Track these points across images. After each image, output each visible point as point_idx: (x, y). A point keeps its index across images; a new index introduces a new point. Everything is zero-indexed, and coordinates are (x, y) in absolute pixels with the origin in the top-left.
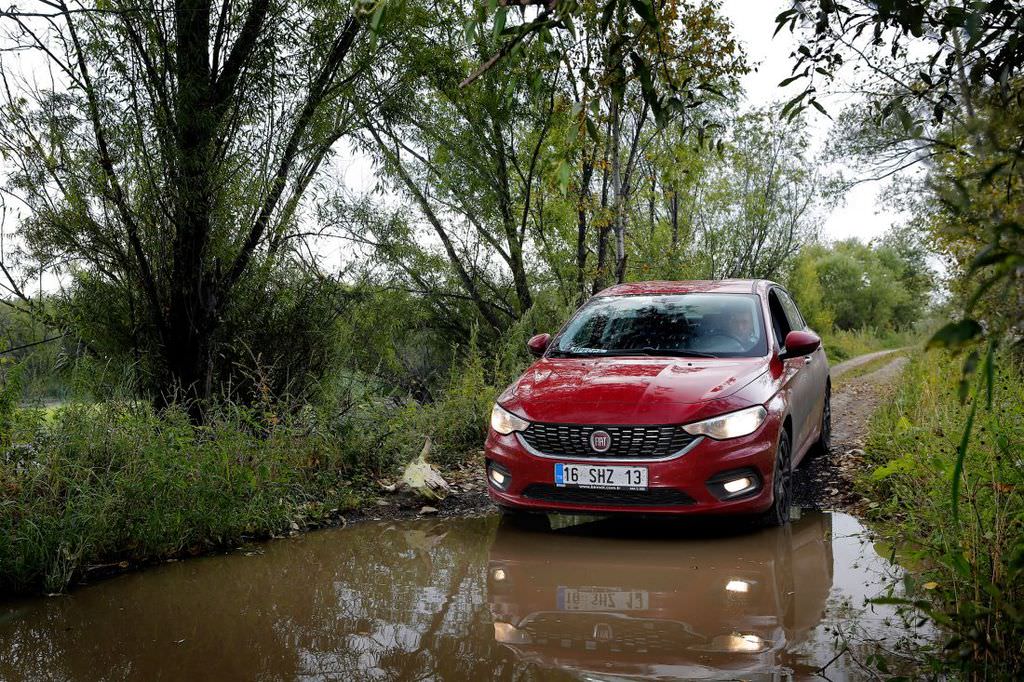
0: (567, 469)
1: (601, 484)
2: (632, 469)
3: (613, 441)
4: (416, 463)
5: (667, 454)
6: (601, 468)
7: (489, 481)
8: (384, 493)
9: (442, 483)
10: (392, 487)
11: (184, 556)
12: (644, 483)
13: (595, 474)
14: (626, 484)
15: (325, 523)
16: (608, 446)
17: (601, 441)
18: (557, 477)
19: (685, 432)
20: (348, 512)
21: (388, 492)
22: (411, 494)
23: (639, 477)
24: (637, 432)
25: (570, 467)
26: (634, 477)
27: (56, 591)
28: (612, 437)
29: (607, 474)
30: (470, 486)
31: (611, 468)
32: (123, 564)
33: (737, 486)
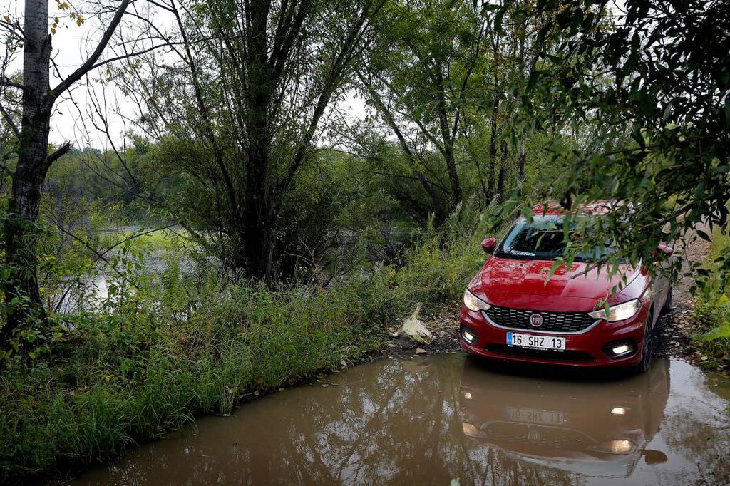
0: (514, 336)
1: (536, 346)
2: (556, 339)
3: (544, 321)
4: (411, 319)
5: (578, 330)
6: (536, 337)
7: (462, 338)
8: (391, 338)
9: (428, 333)
10: (396, 334)
11: (287, 386)
12: (563, 347)
13: (533, 340)
14: (553, 348)
15: (360, 360)
16: (541, 323)
17: (536, 320)
18: (508, 341)
19: (589, 316)
20: (373, 353)
21: (393, 337)
22: (408, 338)
23: (560, 344)
24: (560, 315)
25: (517, 335)
26: (557, 343)
27: (227, 413)
28: (544, 318)
29: (540, 341)
30: (443, 332)
31: (542, 337)
32: (257, 393)
33: (620, 350)
